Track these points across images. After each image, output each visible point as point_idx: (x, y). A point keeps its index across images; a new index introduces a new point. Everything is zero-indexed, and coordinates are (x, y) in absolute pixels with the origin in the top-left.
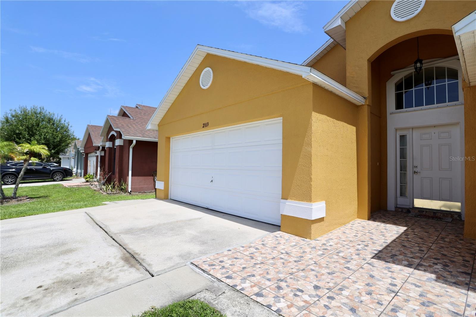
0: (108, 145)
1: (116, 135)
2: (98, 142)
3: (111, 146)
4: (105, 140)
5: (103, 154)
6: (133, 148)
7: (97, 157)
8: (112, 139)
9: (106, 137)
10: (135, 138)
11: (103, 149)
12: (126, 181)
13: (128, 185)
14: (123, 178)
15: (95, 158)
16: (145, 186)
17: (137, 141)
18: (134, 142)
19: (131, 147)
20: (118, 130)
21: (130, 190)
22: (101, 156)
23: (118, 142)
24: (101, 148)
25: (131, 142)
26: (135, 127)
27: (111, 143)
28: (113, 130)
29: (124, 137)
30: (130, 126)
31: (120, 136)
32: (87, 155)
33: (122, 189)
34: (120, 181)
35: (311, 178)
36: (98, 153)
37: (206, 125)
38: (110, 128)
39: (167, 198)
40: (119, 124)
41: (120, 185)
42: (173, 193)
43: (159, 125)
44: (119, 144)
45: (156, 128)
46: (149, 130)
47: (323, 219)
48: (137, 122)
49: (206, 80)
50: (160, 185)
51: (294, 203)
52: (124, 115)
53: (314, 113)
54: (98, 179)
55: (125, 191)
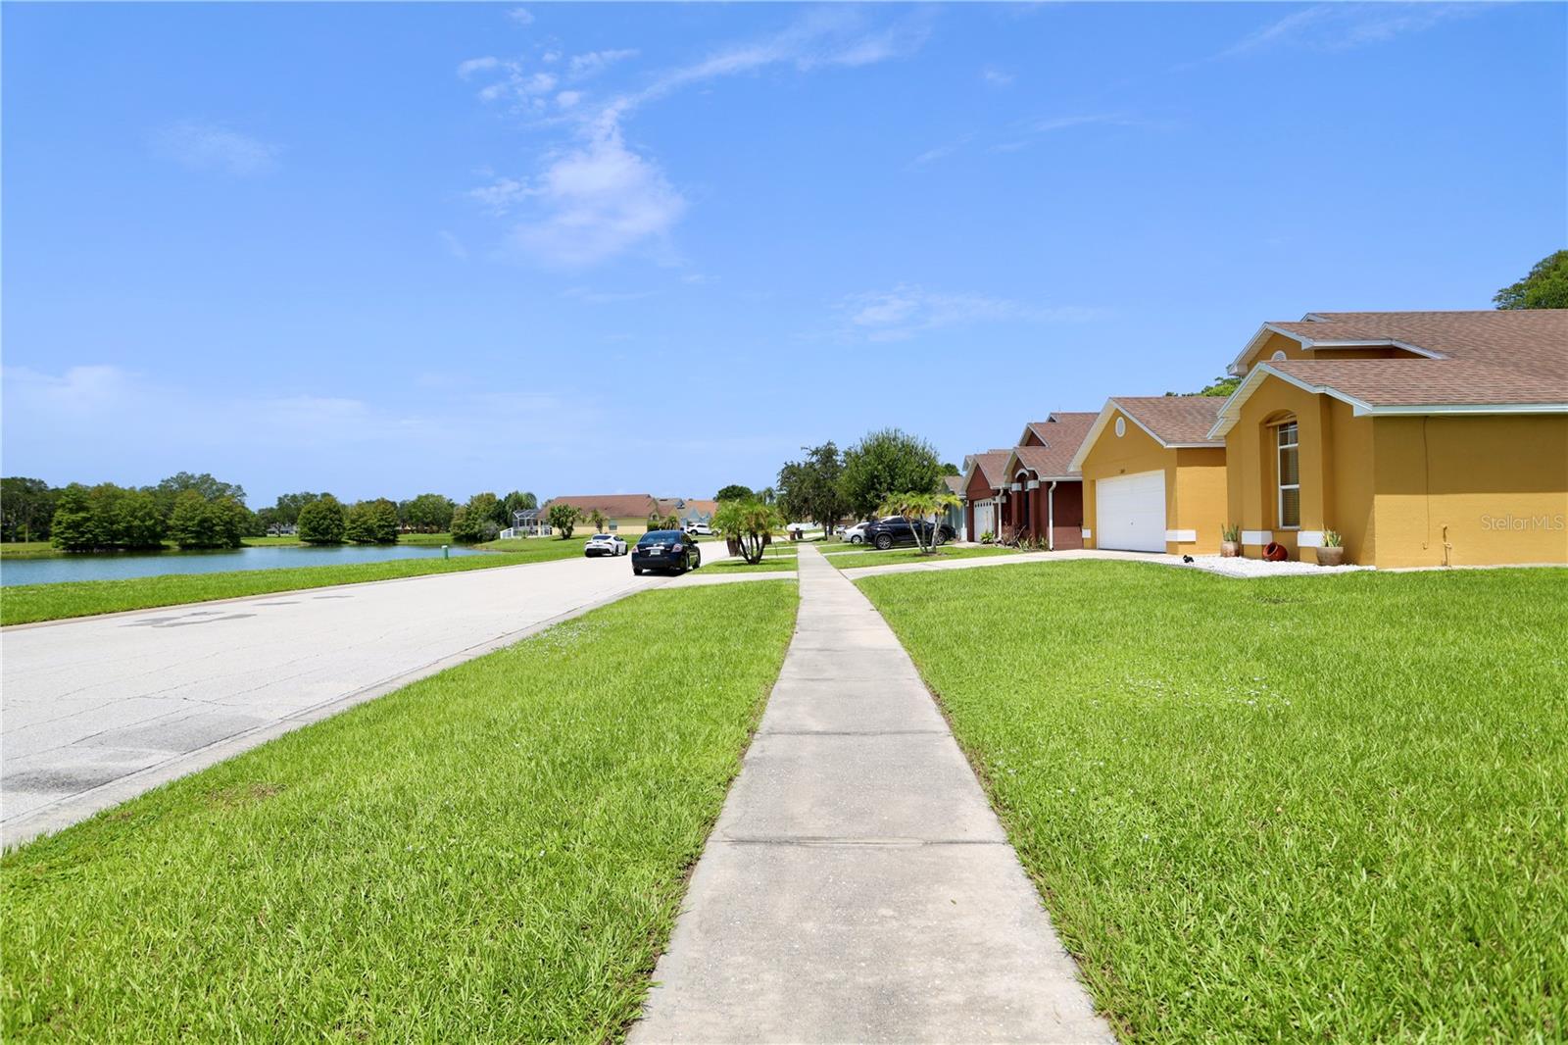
0: (1016, 487)
1: (1027, 474)
2: (998, 482)
3: (1020, 489)
4: (1010, 480)
5: (1004, 501)
6: (1053, 492)
7: (996, 505)
8: (1022, 479)
9: (1011, 476)
10: (1055, 479)
11: (1006, 492)
12: (1045, 535)
13: (1048, 541)
14: (1041, 532)
15: (992, 507)
16: (1073, 542)
17: (1058, 482)
18: (1054, 484)
19: (1051, 491)
20: (1032, 469)
21: (1051, 547)
22: (1002, 504)
23: (1032, 485)
24: (1002, 491)
25: (1050, 484)
26: (1053, 461)
27: (1020, 484)
28: (1024, 467)
29: (1043, 478)
30: (1047, 461)
31: (1035, 477)
32: (972, 502)
33: (1041, 546)
34: (1037, 536)
36: (998, 500)
37: (1123, 472)
38: (1018, 464)
39: (1094, 547)
40: (1032, 460)
41: (1038, 540)
42: (1102, 541)
43: (1082, 466)
44: (1032, 487)
45: (1080, 469)
46: (1072, 471)
47: (1193, 543)
48: (1055, 452)
49: (1120, 429)
50: (1086, 534)
51: (1170, 532)
52: (1031, 439)
53: (1178, 469)
54: (999, 538)
55: (1045, 548)
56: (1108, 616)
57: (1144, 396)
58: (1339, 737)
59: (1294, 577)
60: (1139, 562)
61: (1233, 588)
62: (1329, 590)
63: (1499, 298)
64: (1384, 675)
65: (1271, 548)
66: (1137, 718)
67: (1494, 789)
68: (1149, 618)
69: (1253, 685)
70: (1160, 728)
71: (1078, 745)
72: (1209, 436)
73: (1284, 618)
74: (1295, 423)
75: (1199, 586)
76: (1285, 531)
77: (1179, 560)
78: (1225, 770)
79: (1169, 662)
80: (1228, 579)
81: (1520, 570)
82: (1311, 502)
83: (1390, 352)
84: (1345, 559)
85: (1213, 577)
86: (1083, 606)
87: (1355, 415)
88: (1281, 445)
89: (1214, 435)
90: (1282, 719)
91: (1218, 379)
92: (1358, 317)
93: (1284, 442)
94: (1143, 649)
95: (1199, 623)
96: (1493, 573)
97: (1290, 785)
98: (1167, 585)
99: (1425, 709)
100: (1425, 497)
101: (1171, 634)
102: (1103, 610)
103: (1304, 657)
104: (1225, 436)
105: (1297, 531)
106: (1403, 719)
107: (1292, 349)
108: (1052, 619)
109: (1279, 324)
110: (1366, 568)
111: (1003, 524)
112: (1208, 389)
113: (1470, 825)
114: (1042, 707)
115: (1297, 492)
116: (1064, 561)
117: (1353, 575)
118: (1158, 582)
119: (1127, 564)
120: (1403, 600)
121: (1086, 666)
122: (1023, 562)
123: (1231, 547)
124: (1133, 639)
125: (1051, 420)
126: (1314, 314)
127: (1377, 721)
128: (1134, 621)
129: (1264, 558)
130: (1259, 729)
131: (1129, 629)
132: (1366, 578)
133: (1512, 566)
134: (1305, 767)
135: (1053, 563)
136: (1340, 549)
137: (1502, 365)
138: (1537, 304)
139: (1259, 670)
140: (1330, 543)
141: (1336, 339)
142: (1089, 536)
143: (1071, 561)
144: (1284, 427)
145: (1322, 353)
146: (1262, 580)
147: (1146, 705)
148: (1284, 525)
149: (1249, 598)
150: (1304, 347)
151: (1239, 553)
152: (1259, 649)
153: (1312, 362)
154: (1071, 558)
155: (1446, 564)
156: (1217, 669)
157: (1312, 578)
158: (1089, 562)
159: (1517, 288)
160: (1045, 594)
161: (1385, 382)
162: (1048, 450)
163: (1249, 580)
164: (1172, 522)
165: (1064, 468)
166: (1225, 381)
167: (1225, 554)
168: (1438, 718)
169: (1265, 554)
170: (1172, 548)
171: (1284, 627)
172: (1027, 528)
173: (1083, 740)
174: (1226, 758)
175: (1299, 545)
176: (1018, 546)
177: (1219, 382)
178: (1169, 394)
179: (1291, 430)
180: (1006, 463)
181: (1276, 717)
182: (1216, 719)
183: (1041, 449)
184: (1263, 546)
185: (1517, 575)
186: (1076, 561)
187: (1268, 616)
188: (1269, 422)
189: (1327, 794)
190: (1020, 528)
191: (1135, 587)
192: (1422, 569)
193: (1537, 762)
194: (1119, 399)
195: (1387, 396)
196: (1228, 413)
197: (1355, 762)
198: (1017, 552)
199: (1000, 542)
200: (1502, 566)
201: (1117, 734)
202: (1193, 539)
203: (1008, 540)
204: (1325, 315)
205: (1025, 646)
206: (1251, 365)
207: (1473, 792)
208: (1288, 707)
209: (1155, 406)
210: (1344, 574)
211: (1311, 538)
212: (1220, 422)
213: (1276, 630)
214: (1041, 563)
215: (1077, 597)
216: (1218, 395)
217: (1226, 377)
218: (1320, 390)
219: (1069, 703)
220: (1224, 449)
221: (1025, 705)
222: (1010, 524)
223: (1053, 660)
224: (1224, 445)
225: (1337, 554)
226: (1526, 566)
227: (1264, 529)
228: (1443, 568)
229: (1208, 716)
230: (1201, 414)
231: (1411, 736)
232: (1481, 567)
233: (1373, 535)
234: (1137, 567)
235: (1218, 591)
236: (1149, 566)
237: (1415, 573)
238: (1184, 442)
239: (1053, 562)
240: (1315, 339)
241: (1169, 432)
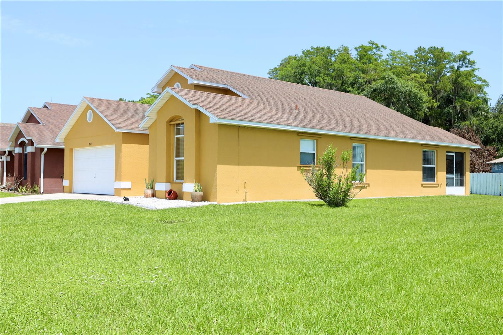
0: (18, 150)
1: (27, 142)
2: (4, 147)
3: (21, 152)
4: (14, 145)
5: (9, 159)
6: (45, 155)
7: (2, 163)
8: (22, 145)
9: (14, 142)
10: (46, 146)
11: (10, 153)
12: (38, 184)
13: (40, 187)
14: (35, 181)
16: (56, 189)
17: (47, 148)
18: (46, 150)
19: (43, 154)
20: (30, 138)
21: (42, 191)
22: (7, 162)
23: (29, 149)
24: (7, 153)
25: (42, 149)
26: (45, 134)
27: (21, 149)
28: (24, 137)
29: (37, 145)
30: (41, 134)
31: (32, 144)
33: (35, 191)
34: (32, 184)
35: (121, 172)
36: (4, 158)
37: (90, 144)
38: (20, 134)
39: (71, 192)
40: (30, 132)
41: (32, 187)
42: (76, 188)
43: (65, 139)
44: (30, 151)
45: (63, 141)
46: (58, 142)
47: (130, 189)
48: (47, 129)
49: (90, 117)
50: (66, 183)
51: (117, 183)
52: (30, 118)
53: (123, 144)
54: (4, 185)
55: (38, 192)
56: (75, 235)
57: (104, 99)
58: (193, 295)
59: (180, 208)
60: (98, 201)
61: (149, 216)
62: (195, 215)
63: (269, 73)
64: (217, 259)
65: (170, 192)
66: (87, 300)
67: (253, 311)
68: (100, 235)
69: (154, 271)
70: (100, 304)
71: (46, 324)
72: (140, 127)
73: (173, 231)
74: (183, 123)
75: (131, 215)
76: (176, 183)
77: (120, 200)
78: (135, 324)
79: (109, 262)
80: (147, 211)
81: (272, 203)
82: (189, 169)
83: (226, 92)
84: (204, 198)
85: (139, 209)
86: (59, 231)
87: (210, 122)
88: (177, 135)
89: (143, 126)
90: (167, 289)
91: (148, 94)
92: (214, 70)
93: (178, 134)
94: (95, 255)
95: (129, 238)
96: (262, 205)
97: (168, 327)
98: (113, 215)
99: (231, 274)
100: (238, 166)
101: (113, 244)
102: (72, 233)
103: (181, 253)
104: (149, 128)
105: (183, 183)
106: (222, 281)
107: (184, 81)
108: (37, 240)
109: (179, 68)
110: (213, 203)
111: (7, 176)
112: (142, 99)
113: (243, 331)
114: (23, 302)
115: (183, 161)
116: (49, 201)
117: (207, 207)
118: (108, 214)
119: (90, 202)
120: (227, 219)
121: (58, 270)
122: (20, 202)
123: (150, 192)
124: (90, 250)
125: (45, 107)
126: (194, 65)
127: (211, 284)
128: (92, 238)
129: (166, 198)
130: (155, 297)
131: (88, 243)
132: (212, 208)
133: (269, 201)
134: (176, 314)
135: (42, 203)
136: (202, 193)
137: (268, 105)
138: (283, 78)
139: (158, 262)
140: (197, 190)
141: (204, 80)
142: (68, 185)
143: (54, 201)
144: (178, 125)
145: (198, 87)
146: (164, 210)
147: (93, 291)
148: (177, 179)
149: (157, 221)
150: (190, 82)
151: (153, 195)
152: (160, 250)
153: (192, 91)
154: (54, 199)
155: (245, 201)
156: (136, 264)
157: (189, 209)
158: (66, 202)
159: (276, 69)
160: (34, 224)
161: (224, 107)
162: (42, 127)
163: (158, 210)
164: (118, 177)
165: (53, 140)
166: (152, 96)
167: (146, 196)
168: (236, 279)
169: (167, 196)
170: (118, 192)
171: (173, 237)
172: (25, 179)
173: (51, 320)
174: (136, 316)
175: (183, 191)
176: (18, 191)
177: (149, 96)
178: (121, 99)
179: (181, 127)
180: (11, 133)
181: (164, 288)
182: (133, 295)
183: (37, 125)
184: (166, 191)
185: (270, 205)
186: (57, 201)
187: (166, 231)
188: (171, 121)
189: (185, 328)
190: (20, 179)
191: (93, 217)
192: (235, 203)
193: (270, 294)
194: (89, 99)
195: (224, 114)
196: (151, 112)
197: (199, 307)
198: (17, 195)
199: (4, 188)
200: (265, 201)
201: (73, 312)
202: (130, 187)
203: (10, 187)
204: (200, 67)
205: (16, 260)
206: (163, 88)
207: (246, 314)
208: (170, 282)
209: (111, 105)
210: (203, 207)
211: (189, 187)
212: (146, 119)
213: (170, 239)
214: (33, 202)
215: (56, 225)
216: (147, 103)
217: (152, 94)
218: (195, 107)
219: (43, 296)
220: (148, 134)
221: (11, 302)
222: (12, 176)
223: (35, 268)
224: (148, 133)
225: (200, 196)
226: (274, 201)
227: (166, 182)
228: (244, 203)
229: (129, 293)
230: (137, 113)
231: (224, 290)
232: (258, 202)
233: (216, 186)
234: (96, 204)
235: (141, 218)
236: (103, 203)
237: (233, 205)
238: (127, 129)
239: (42, 201)
240: (194, 79)
241: (118, 122)
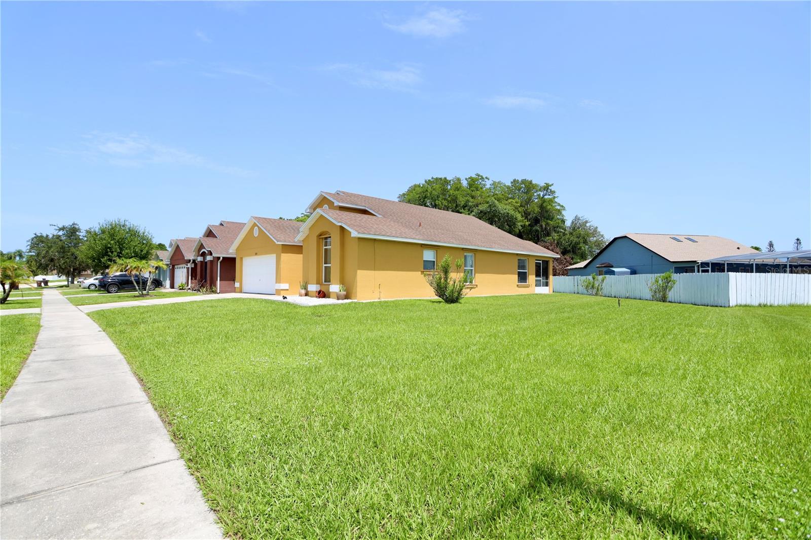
0: (200, 259)
1: (207, 252)
2: (190, 255)
3: (202, 260)
4: (197, 255)
5: (193, 266)
6: (221, 262)
7: (188, 269)
8: (203, 254)
9: (197, 253)
10: (222, 256)
11: (194, 261)
12: (215, 286)
13: (217, 288)
14: (213, 283)
15: (186, 269)
16: (229, 289)
17: (223, 258)
18: (221, 258)
19: (219, 262)
20: (209, 250)
21: (218, 292)
22: (192, 268)
23: (209, 258)
24: (192, 261)
25: (219, 258)
26: (222, 246)
27: (202, 258)
28: (205, 248)
29: (215, 255)
30: (218, 246)
31: (211, 254)
32: (173, 266)
33: (213, 291)
34: (211, 286)
36: (189, 265)
37: (256, 254)
38: (202, 246)
39: (241, 292)
40: (209, 244)
41: (211, 288)
42: (245, 289)
43: (236, 250)
44: (209, 259)
45: (235, 252)
46: (231, 252)
47: (287, 290)
48: (222, 242)
49: (256, 233)
50: (237, 285)
51: (277, 285)
52: (210, 234)
53: (282, 254)
54: (189, 287)
55: (215, 292)
56: (245, 326)
57: (268, 218)
58: (339, 374)
59: (327, 305)
60: (262, 299)
61: (303, 311)
62: (340, 310)
63: (399, 197)
64: (357, 345)
65: (319, 292)
66: (255, 377)
67: (387, 385)
68: (264, 327)
69: (307, 355)
70: (265, 381)
71: (223, 396)
72: (296, 240)
73: (322, 324)
74: (330, 237)
75: (289, 310)
76: (324, 285)
77: (280, 298)
78: (293, 396)
79: (272, 348)
80: (301, 307)
81: (401, 300)
82: (335, 274)
83: (365, 212)
84: (347, 297)
85: (295, 306)
86: (232, 322)
87: (352, 236)
88: (325, 246)
89: (298, 239)
90: (318, 369)
91: (302, 214)
92: (355, 195)
93: (326, 245)
94: (261, 342)
95: (287, 328)
96: (393, 302)
97: (319, 398)
98: (274, 310)
99: (369, 357)
100: (373, 272)
101: (274, 334)
102: (242, 324)
103: (328, 341)
104: (303, 241)
105: (329, 285)
106: (361, 363)
107: (331, 204)
108: (215, 330)
109: (326, 193)
110: (354, 301)
111: (192, 279)
112: (298, 218)
113: (378, 401)
114: (205, 378)
115: (330, 267)
116: (224, 299)
117: (349, 304)
118: (270, 309)
119: (256, 300)
120: (365, 313)
121: (231, 354)
122: (201, 300)
123: (303, 292)
124: (256, 338)
125: (222, 224)
126: (339, 191)
127: (353, 365)
128: (258, 328)
129: (316, 297)
130: (308, 375)
131: (255, 333)
132: (353, 305)
133: (399, 299)
134: (325, 389)
135: (219, 300)
136: (345, 293)
137: (398, 222)
138: (409, 202)
139: (310, 348)
140: (342, 290)
141: (347, 203)
142: (238, 286)
143: (228, 299)
144: (326, 238)
145: (342, 208)
146: (315, 306)
147: (259, 370)
148: (325, 282)
149: (309, 315)
150: (335, 205)
151: (306, 295)
152: (312, 338)
153: (338, 212)
154: (228, 298)
155: (379, 299)
156: (293, 349)
157: (334, 305)
158: (237, 300)
159: (404, 194)
160: (213, 317)
161: (363, 224)
162: (218, 240)
163: (310, 307)
164: (278, 280)
165: (227, 251)
166: (305, 215)
167: (301, 295)
168: (372, 360)
169: (317, 295)
170: (278, 292)
171: (322, 328)
172: (206, 281)
173: (227, 393)
174: (294, 390)
175: (330, 291)
176: (200, 291)
177: (303, 215)
178: (281, 218)
179: (329, 240)
180: (195, 246)
181: (316, 368)
182: (291, 373)
183: (215, 239)
184: (316, 291)
185: (400, 302)
186: (230, 299)
187: (316, 323)
188: (320, 236)
189: (332, 399)
190: (201, 281)
191: (259, 312)
192: (372, 301)
193: (399, 372)
194: (256, 218)
195: (363, 230)
196: (305, 228)
197: (343, 383)
198: (199, 295)
199: (189, 289)
200: (396, 299)
201: (244, 387)
202: (288, 288)
203: (194, 288)
204: (344, 193)
205: (199, 346)
206: (314, 209)
207: (381, 388)
208: (321, 364)
209: (273, 223)
210: (346, 303)
211: (335, 288)
212: (301, 234)
213: (319, 329)
214: (212, 300)
215: (230, 318)
216: (302, 221)
217: (305, 214)
218: (340, 224)
219: (220, 374)
220: (302, 246)
221: (196, 379)
222: (196, 279)
223: (214, 352)
224: (302, 245)
225: (344, 295)
226: (403, 299)
227: (317, 284)
228: (379, 300)
229: (288, 372)
230: (293, 229)
231: (363, 369)
232: (390, 300)
233: (356, 287)
234: (261, 302)
235: (297, 313)
236: (266, 301)
237: (370, 303)
238: (285, 241)
239: (219, 299)
240: (339, 202)
241: (278, 236)
